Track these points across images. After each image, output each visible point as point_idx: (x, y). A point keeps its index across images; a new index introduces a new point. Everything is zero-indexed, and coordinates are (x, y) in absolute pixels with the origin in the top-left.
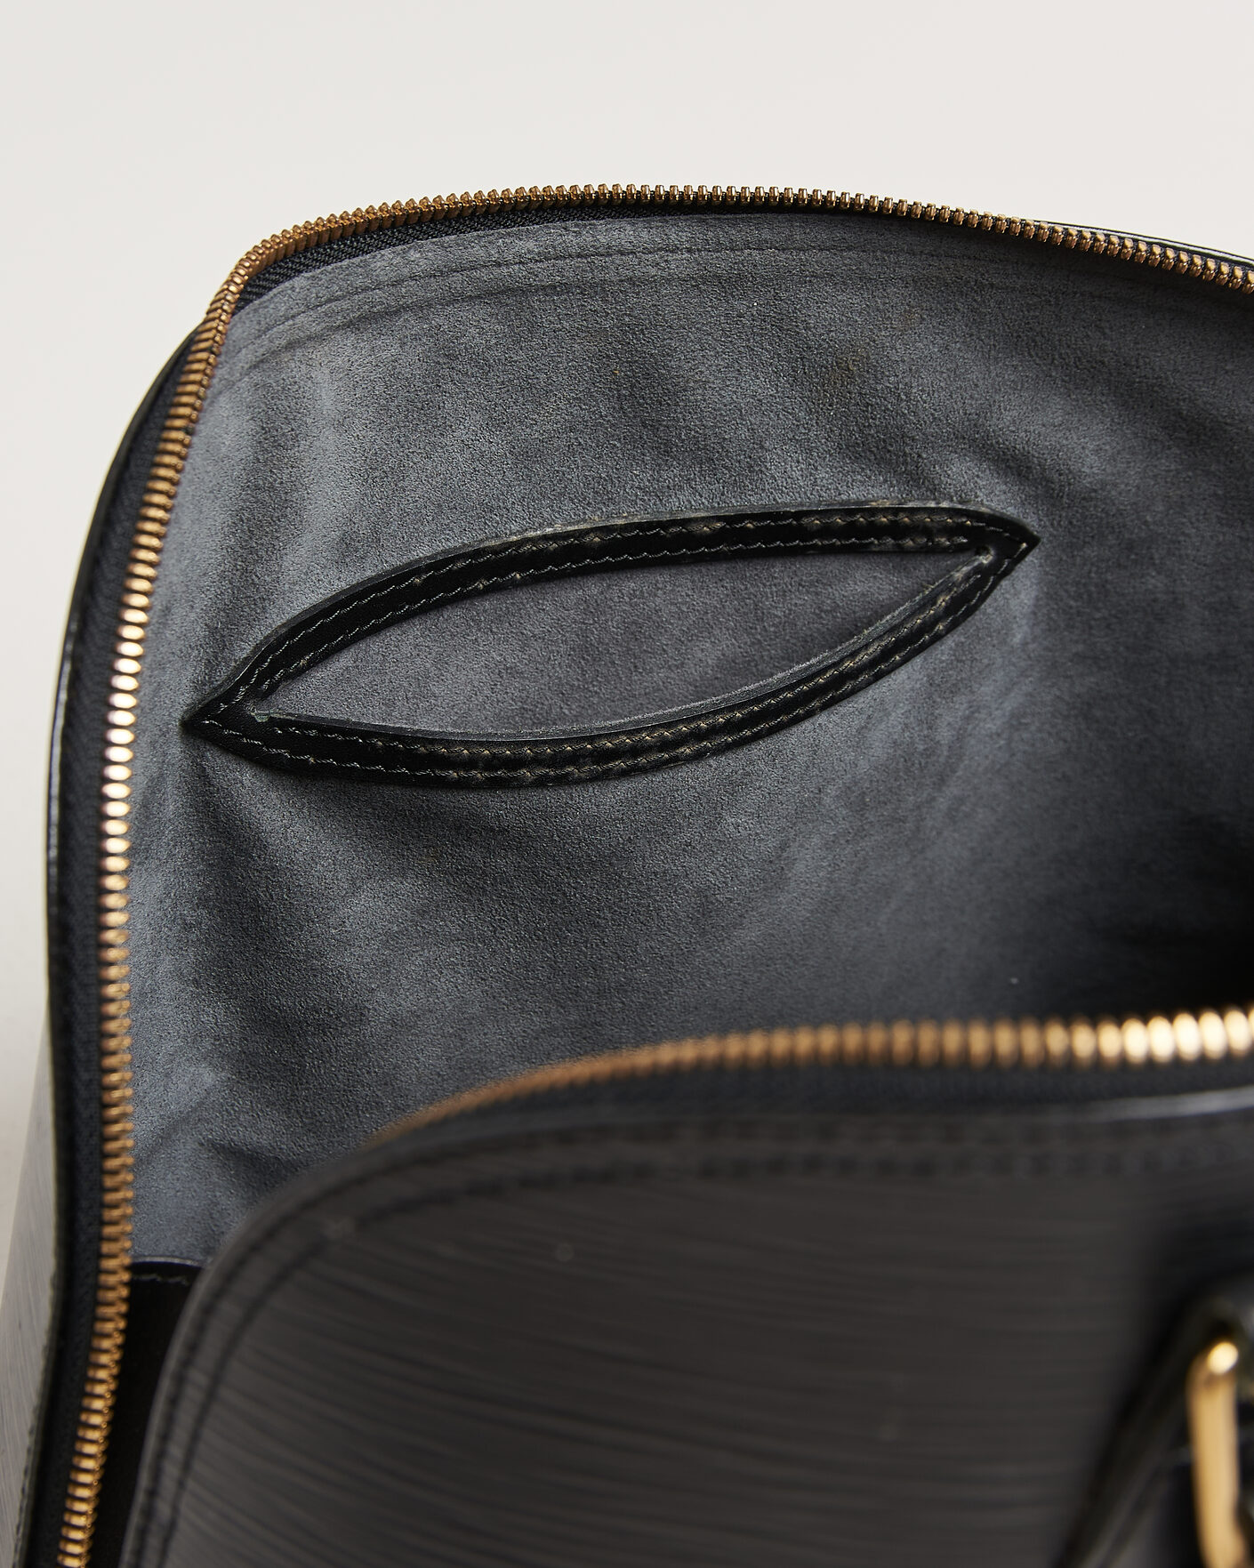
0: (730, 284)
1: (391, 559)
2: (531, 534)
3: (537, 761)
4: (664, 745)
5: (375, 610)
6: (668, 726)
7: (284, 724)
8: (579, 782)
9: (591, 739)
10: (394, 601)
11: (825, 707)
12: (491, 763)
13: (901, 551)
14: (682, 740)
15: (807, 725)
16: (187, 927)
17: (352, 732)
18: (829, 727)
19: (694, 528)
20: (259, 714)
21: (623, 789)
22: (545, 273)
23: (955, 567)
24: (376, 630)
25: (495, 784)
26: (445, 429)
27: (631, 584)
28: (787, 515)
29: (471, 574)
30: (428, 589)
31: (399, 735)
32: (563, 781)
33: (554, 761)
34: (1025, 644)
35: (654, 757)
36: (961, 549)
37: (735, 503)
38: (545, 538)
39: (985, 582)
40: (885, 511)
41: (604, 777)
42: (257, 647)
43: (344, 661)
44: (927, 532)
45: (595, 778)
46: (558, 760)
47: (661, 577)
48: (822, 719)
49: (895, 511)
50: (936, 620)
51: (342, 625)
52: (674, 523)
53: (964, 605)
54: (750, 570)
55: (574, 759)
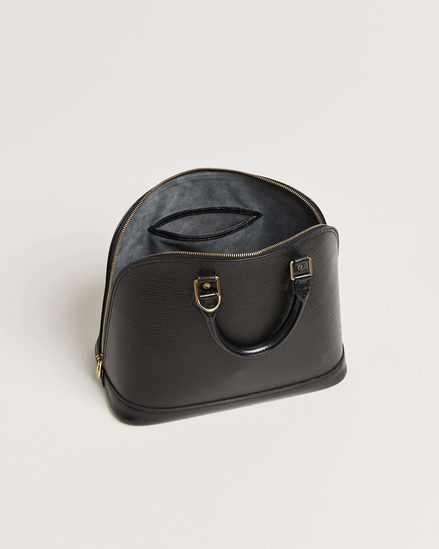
0: (221, 180)
1: (177, 211)
2: (195, 209)
3: (190, 238)
4: (206, 238)
5: (175, 217)
6: (207, 236)
7: (160, 231)
8: (195, 241)
9: (197, 237)
10: (177, 216)
11: (228, 235)
12: (185, 238)
13: (244, 214)
14: (209, 237)
15: (226, 237)
16: (146, 252)
17: (168, 233)
18: (230, 237)
19: (216, 208)
20: (157, 229)
21: (201, 243)
22: (198, 178)
23: (250, 218)
24: (174, 220)
25: (185, 241)
26: (185, 196)
27: (208, 215)
28: (229, 208)
29: (187, 213)
30: (181, 215)
31: (174, 234)
32: (193, 241)
33: (192, 239)
34: (262, 227)
35: (205, 239)
36: (252, 215)
37: (222, 206)
38: (197, 209)
39: (254, 220)
40: (242, 209)
41: (199, 241)
42: (158, 221)
43: (170, 223)
44: (247, 212)
45: (197, 241)
46: (193, 239)
47: (212, 214)
48: (229, 236)
49: (243, 209)
50: (246, 224)
51: (170, 219)
52: (214, 208)
53: (251, 223)
54: (224, 214)
55: (195, 238)
